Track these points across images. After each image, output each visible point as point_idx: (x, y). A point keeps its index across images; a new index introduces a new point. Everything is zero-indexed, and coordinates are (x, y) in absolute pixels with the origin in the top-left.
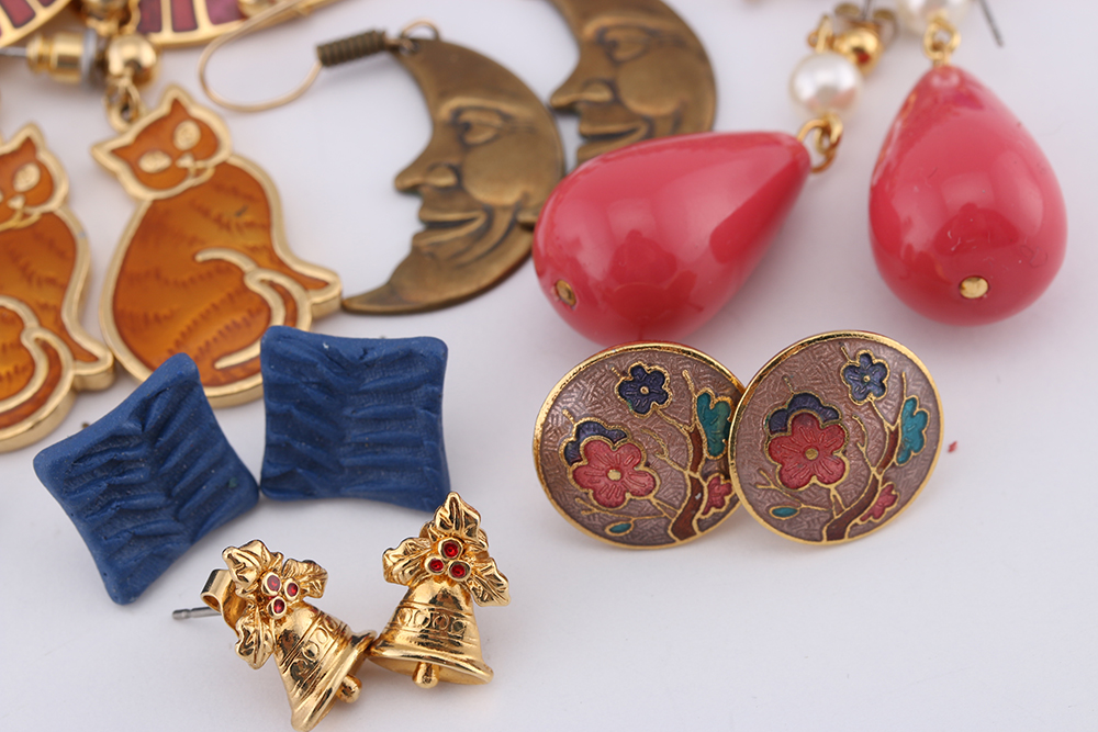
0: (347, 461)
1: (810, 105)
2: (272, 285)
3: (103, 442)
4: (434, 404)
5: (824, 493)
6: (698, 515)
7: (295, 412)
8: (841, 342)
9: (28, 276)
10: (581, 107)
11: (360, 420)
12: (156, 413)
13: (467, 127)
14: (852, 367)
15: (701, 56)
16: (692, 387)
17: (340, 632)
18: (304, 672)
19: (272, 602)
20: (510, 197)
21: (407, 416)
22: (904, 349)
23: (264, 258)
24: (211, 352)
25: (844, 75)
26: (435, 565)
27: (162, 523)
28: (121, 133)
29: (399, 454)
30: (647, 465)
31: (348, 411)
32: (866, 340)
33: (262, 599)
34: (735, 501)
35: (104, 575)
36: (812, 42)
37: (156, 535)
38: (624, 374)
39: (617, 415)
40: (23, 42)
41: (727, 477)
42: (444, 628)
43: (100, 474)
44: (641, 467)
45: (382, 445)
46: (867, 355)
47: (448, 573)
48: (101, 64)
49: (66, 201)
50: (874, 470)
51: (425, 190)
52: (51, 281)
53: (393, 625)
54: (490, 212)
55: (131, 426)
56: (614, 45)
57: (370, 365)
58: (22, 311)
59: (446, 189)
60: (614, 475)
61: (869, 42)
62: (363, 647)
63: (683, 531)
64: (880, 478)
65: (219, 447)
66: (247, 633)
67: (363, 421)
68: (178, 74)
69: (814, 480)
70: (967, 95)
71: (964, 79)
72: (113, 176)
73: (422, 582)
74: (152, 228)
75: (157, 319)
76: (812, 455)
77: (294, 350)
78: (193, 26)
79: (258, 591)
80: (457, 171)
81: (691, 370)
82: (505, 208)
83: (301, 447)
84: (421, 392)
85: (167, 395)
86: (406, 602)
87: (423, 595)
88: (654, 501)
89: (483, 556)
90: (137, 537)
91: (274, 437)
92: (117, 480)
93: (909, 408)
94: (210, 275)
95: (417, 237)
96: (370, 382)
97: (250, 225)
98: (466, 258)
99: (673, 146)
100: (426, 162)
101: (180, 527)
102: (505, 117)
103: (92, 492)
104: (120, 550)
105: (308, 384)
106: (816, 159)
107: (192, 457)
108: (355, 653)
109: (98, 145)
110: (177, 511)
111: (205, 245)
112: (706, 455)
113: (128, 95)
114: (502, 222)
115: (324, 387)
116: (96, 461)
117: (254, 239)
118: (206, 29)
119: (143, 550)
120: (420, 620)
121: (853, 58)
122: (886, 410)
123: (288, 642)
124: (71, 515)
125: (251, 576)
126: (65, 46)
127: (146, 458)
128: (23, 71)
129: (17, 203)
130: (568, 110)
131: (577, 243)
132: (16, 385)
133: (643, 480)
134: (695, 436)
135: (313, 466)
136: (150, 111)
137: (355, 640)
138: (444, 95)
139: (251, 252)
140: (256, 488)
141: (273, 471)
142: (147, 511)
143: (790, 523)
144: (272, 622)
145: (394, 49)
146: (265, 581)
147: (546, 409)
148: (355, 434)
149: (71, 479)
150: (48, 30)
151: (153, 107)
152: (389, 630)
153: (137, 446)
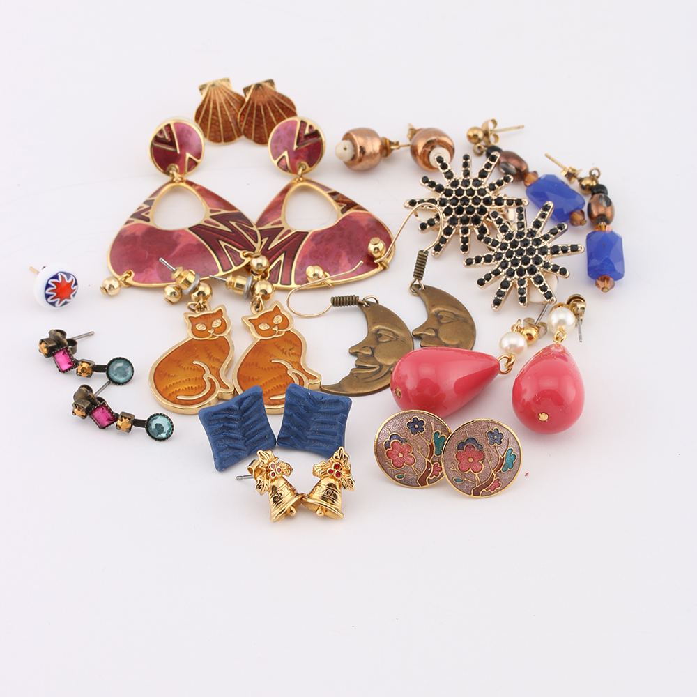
0: (310, 437)
1: (506, 350)
2: (297, 375)
3: (224, 410)
4: (344, 421)
5: (473, 476)
6: (429, 477)
7: (294, 415)
8: (489, 422)
9: (210, 357)
10: (422, 336)
11: (316, 422)
12: (245, 404)
13: (380, 336)
14: (490, 432)
15: (473, 327)
16: (433, 429)
17: (293, 490)
18: (277, 500)
19: (271, 473)
20: (390, 363)
21: (333, 424)
22: (511, 431)
23: (296, 366)
24: (270, 393)
25: (521, 341)
26: (331, 472)
27: (239, 445)
28: (254, 315)
29: (329, 437)
30: (413, 453)
31: (312, 419)
32: (498, 424)
33: (268, 471)
34: (442, 475)
35: (215, 459)
36: (512, 329)
37: (236, 449)
38: (410, 419)
39: (405, 433)
40: (225, 276)
41: (441, 465)
42: (330, 495)
43: (221, 422)
44: (410, 454)
45: (323, 433)
46: (497, 429)
47: (334, 476)
48: (252, 290)
49: (229, 334)
50: (493, 471)
51: (359, 354)
52: (218, 360)
53: (312, 492)
54: (381, 366)
55: (235, 406)
56: (441, 317)
57: (323, 403)
58: (205, 368)
59: (367, 356)
60: (401, 455)
61: (534, 333)
62: (300, 497)
63: (422, 482)
64: (495, 475)
65: (265, 423)
66: (260, 481)
67: (317, 423)
68: (279, 299)
69: (470, 470)
70: (563, 356)
71: (564, 351)
72: (248, 329)
73: (325, 477)
74: (258, 349)
75: (253, 379)
76: (471, 460)
77: (298, 392)
78: (290, 284)
79: (267, 467)
80: (373, 350)
81: (434, 423)
82: (387, 366)
83: (294, 428)
84: (339, 416)
85: (250, 398)
86: (318, 484)
87: (325, 482)
88: (413, 468)
89: (349, 472)
90: (229, 447)
91: (285, 424)
92: (226, 424)
93: (510, 452)
94: (275, 368)
95: (353, 370)
96: (322, 409)
97: (293, 354)
98: (368, 380)
99: (454, 350)
100: (362, 345)
101: (245, 448)
102: (395, 335)
103: (217, 427)
104: (223, 450)
105: (300, 406)
106: (503, 368)
107: (254, 423)
108: (296, 499)
109: (244, 317)
110: (246, 442)
111: (275, 358)
112: (434, 454)
113: (260, 302)
114: (385, 370)
115: (306, 408)
116: (221, 416)
117: (293, 359)
118: (293, 285)
119: (231, 452)
120: (322, 490)
121: (526, 337)
122: (501, 450)
123: (274, 489)
124: (208, 434)
125: (266, 462)
126: (240, 280)
127: (238, 420)
128: (223, 287)
129: (212, 332)
130: (418, 337)
131: (406, 376)
132: (197, 392)
133: (410, 459)
134: (431, 447)
135: (297, 437)
136: (266, 309)
137: (297, 495)
138: (374, 323)
139: (292, 363)
140: (275, 442)
141: (283, 436)
142: (235, 439)
143: (460, 485)
144: (270, 480)
145: (360, 304)
146: (270, 465)
147: (381, 428)
148: (314, 427)
149: (210, 420)
150: (235, 274)
151: (268, 308)
152: (311, 493)
153: (236, 415)
